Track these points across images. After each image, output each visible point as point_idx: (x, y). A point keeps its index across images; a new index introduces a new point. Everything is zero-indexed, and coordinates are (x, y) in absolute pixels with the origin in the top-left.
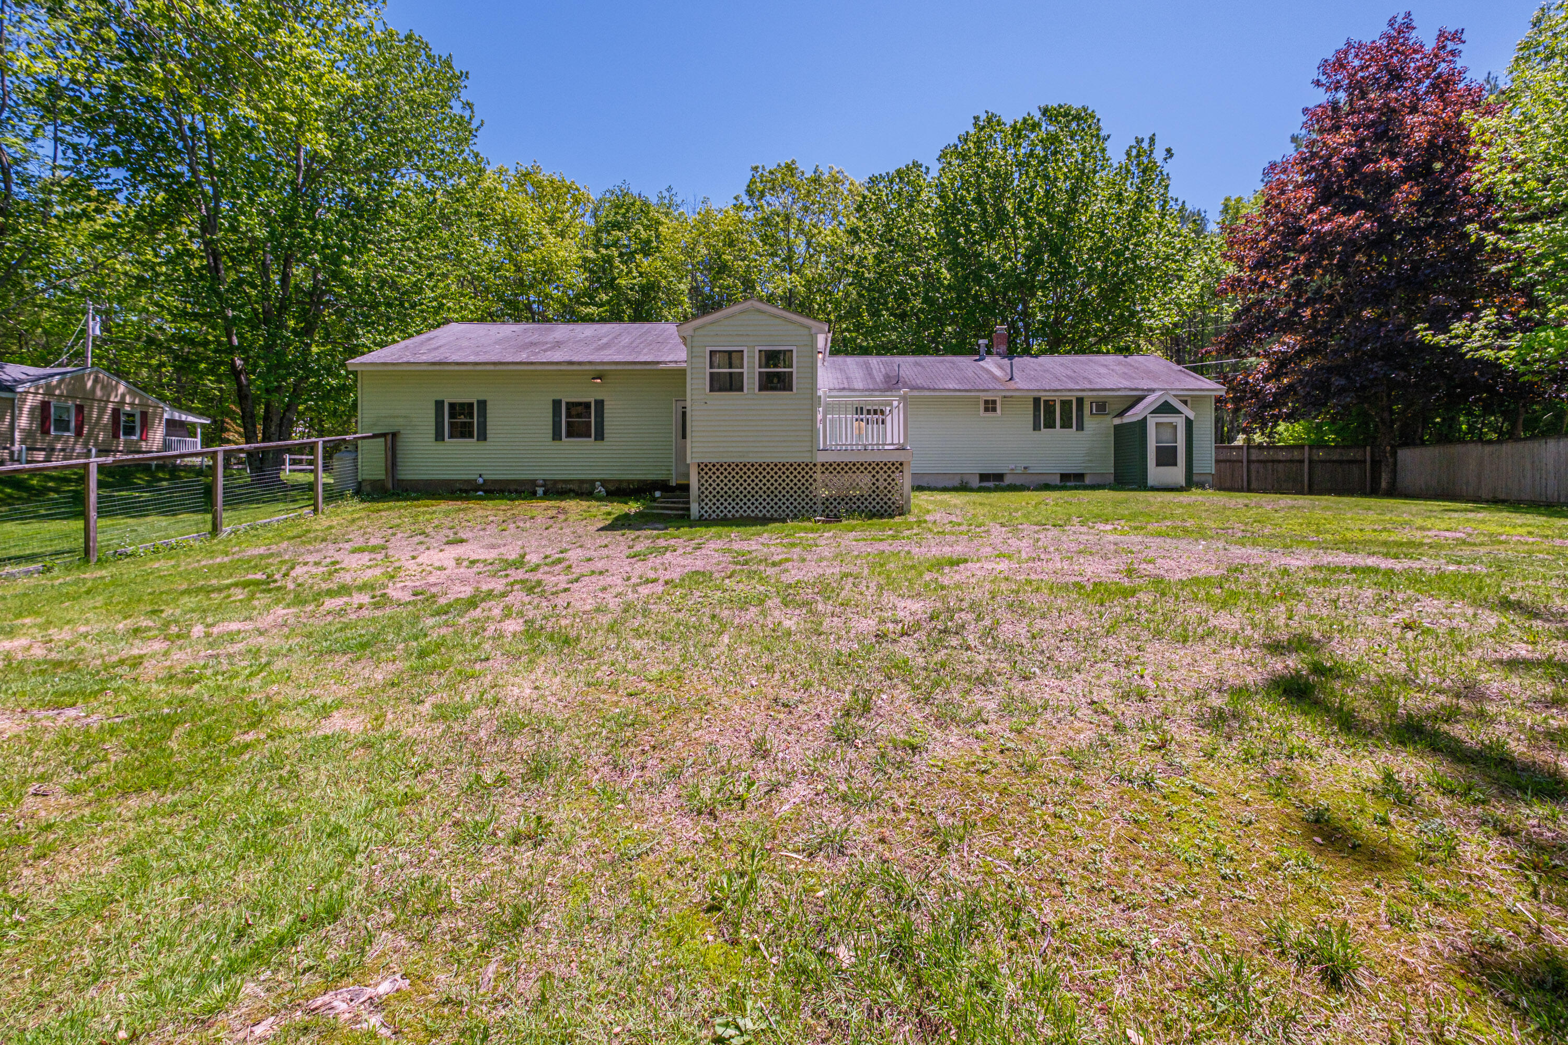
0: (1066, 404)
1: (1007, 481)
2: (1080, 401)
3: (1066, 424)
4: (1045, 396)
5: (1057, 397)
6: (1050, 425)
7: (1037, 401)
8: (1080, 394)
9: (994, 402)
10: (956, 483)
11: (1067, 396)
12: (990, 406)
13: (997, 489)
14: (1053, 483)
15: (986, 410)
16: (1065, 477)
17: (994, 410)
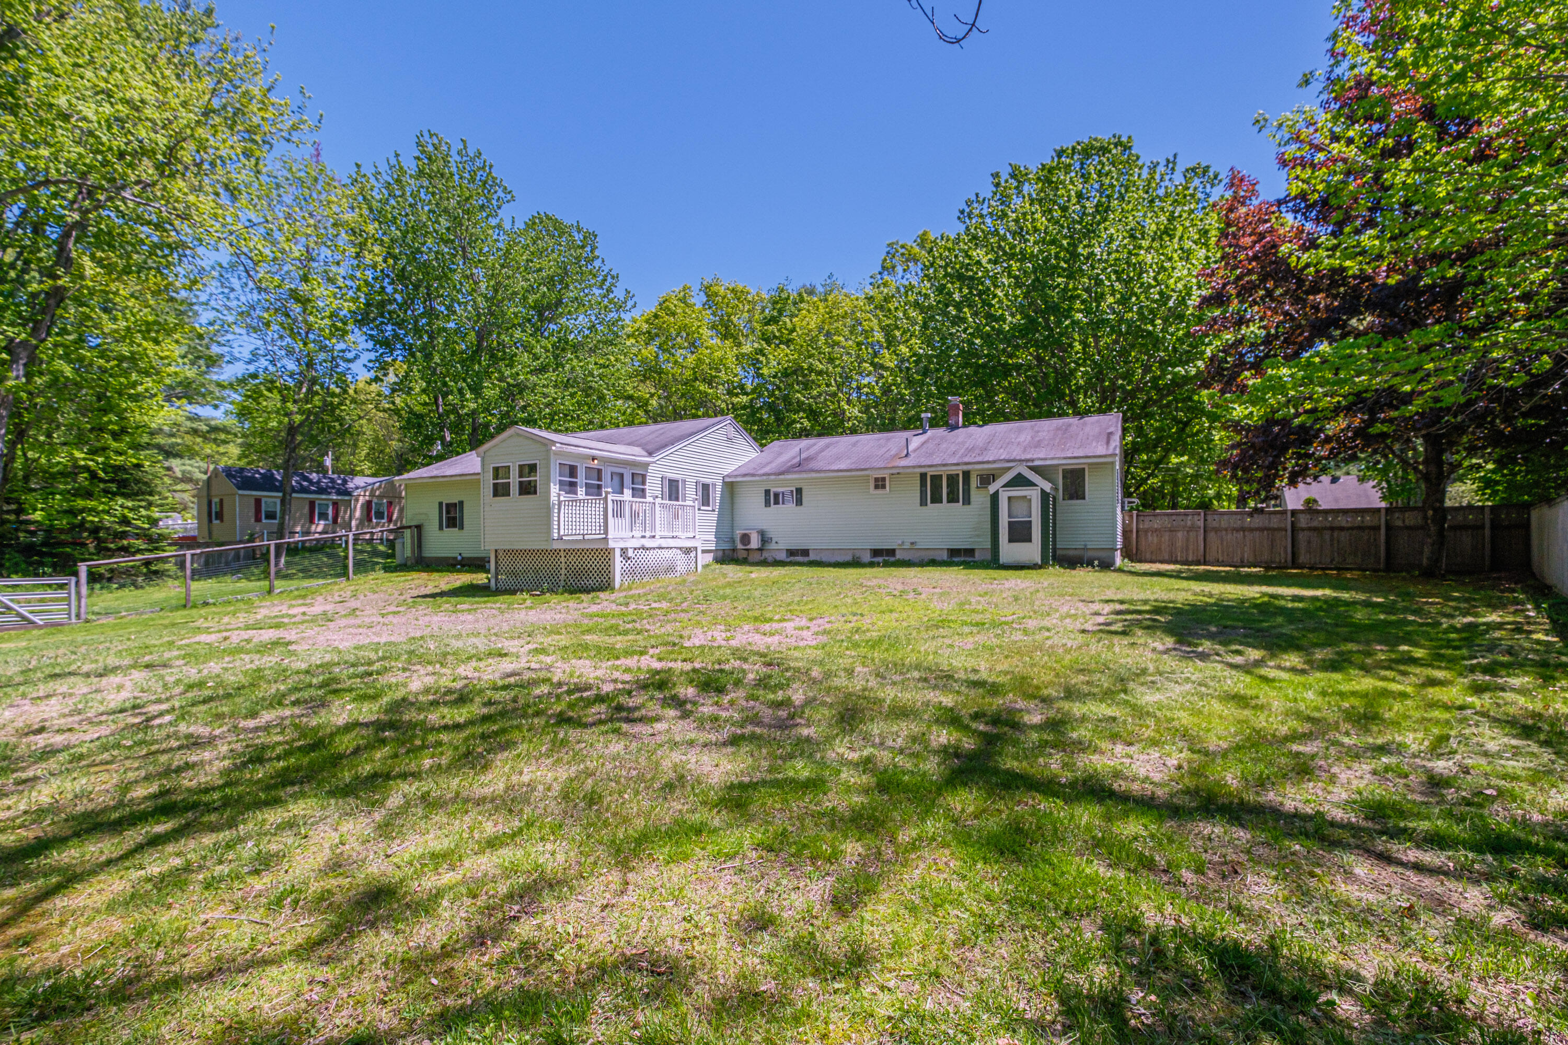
0: (952, 479)
1: (899, 555)
2: (967, 474)
3: (953, 499)
4: (931, 472)
5: (944, 472)
6: (936, 499)
7: (923, 476)
8: (966, 468)
9: (884, 479)
10: (848, 558)
11: (954, 470)
12: (880, 484)
13: (886, 564)
14: (939, 558)
15: (877, 487)
16: (953, 552)
17: (884, 487)
